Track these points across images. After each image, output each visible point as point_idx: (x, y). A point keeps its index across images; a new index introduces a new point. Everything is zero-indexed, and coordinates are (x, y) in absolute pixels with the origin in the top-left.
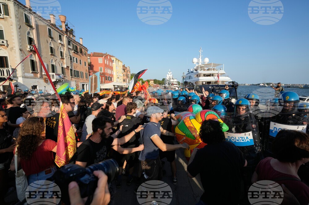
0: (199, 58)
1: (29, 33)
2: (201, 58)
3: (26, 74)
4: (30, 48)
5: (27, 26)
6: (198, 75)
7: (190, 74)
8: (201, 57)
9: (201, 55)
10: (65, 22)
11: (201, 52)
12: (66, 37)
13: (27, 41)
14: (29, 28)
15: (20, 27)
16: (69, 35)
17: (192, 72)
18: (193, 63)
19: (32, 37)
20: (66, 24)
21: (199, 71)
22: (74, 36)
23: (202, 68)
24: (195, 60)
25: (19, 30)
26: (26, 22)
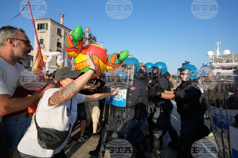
0: (216, 51)
1: (59, 39)
2: (219, 51)
3: (52, 66)
4: (57, 49)
5: (58, 35)
6: (213, 68)
7: (203, 68)
8: (218, 49)
9: (218, 47)
10: (89, 32)
11: (218, 44)
12: (88, 41)
13: (56, 44)
14: (59, 36)
15: (52, 36)
16: (91, 40)
17: (206, 66)
18: (208, 56)
19: (60, 42)
20: (90, 33)
21: (213, 64)
22: (96, 41)
23: (217, 60)
24: (211, 53)
25: (51, 38)
26: (57, 33)
